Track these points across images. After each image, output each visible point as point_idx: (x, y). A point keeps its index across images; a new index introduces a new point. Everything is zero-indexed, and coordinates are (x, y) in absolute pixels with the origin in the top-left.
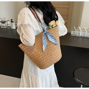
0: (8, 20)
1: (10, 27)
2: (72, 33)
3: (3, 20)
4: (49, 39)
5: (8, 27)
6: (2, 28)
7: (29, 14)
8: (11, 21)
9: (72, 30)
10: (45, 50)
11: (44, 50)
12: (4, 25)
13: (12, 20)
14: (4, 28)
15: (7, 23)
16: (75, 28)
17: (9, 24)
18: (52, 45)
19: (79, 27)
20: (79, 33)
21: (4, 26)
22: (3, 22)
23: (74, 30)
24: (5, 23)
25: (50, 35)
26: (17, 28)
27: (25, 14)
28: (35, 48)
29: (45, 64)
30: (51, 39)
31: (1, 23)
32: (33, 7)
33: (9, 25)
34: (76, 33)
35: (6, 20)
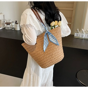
0: (13, 22)
1: (15, 29)
2: (75, 35)
3: (8, 22)
4: (50, 39)
5: (13, 28)
6: (7, 29)
7: (30, 15)
8: (16, 23)
9: (76, 32)
10: (46, 50)
11: (44, 49)
12: (9, 26)
13: (16, 21)
15: (12, 24)
16: (78, 30)
17: (13, 25)
18: (53, 45)
19: (83, 29)
20: (82, 35)
21: (8, 28)
22: (8, 24)
23: (78, 32)
24: (9, 24)
25: (51, 35)
26: (21, 29)
27: (27, 14)
28: (37, 47)
29: (45, 64)
30: (52, 39)
31: (6, 25)
32: (35, 8)
33: (13, 27)
34: (79, 35)
35: (10, 22)
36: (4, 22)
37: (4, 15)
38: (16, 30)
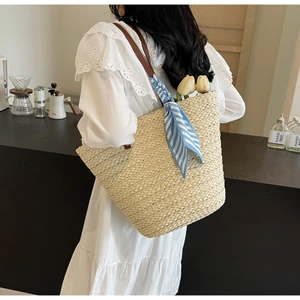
0: (41, 88)
1: (46, 112)
2: (273, 137)
3: (21, 86)
6: (18, 113)
12: (24, 102)
13: (54, 86)
14: (22, 113)
15: (36, 95)
16: (282, 119)
17: (42, 100)
21: (22, 109)
22: (21, 94)
24: (27, 97)
33: (42, 105)
35: (31, 86)
36: (6, 86)
37: (5, 62)
38: (50, 116)
